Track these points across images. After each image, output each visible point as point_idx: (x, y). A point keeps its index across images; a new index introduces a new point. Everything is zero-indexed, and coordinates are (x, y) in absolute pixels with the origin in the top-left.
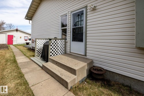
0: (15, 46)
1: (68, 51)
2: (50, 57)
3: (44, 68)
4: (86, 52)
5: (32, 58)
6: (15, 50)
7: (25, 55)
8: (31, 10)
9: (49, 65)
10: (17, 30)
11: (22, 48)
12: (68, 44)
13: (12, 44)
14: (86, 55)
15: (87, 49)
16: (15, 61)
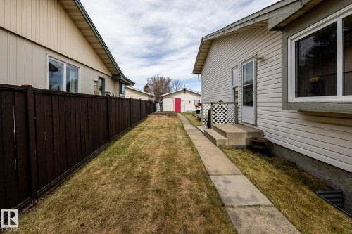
0: (183, 114)
1: (240, 122)
2: (212, 124)
3: (206, 134)
4: (256, 121)
5: (199, 127)
6: (183, 118)
7: (192, 124)
8: (200, 58)
9: (212, 132)
10: (185, 91)
11: (190, 117)
12: (239, 110)
13: (179, 112)
14: (256, 125)
15: (258, 116)
16: (183, 127)
